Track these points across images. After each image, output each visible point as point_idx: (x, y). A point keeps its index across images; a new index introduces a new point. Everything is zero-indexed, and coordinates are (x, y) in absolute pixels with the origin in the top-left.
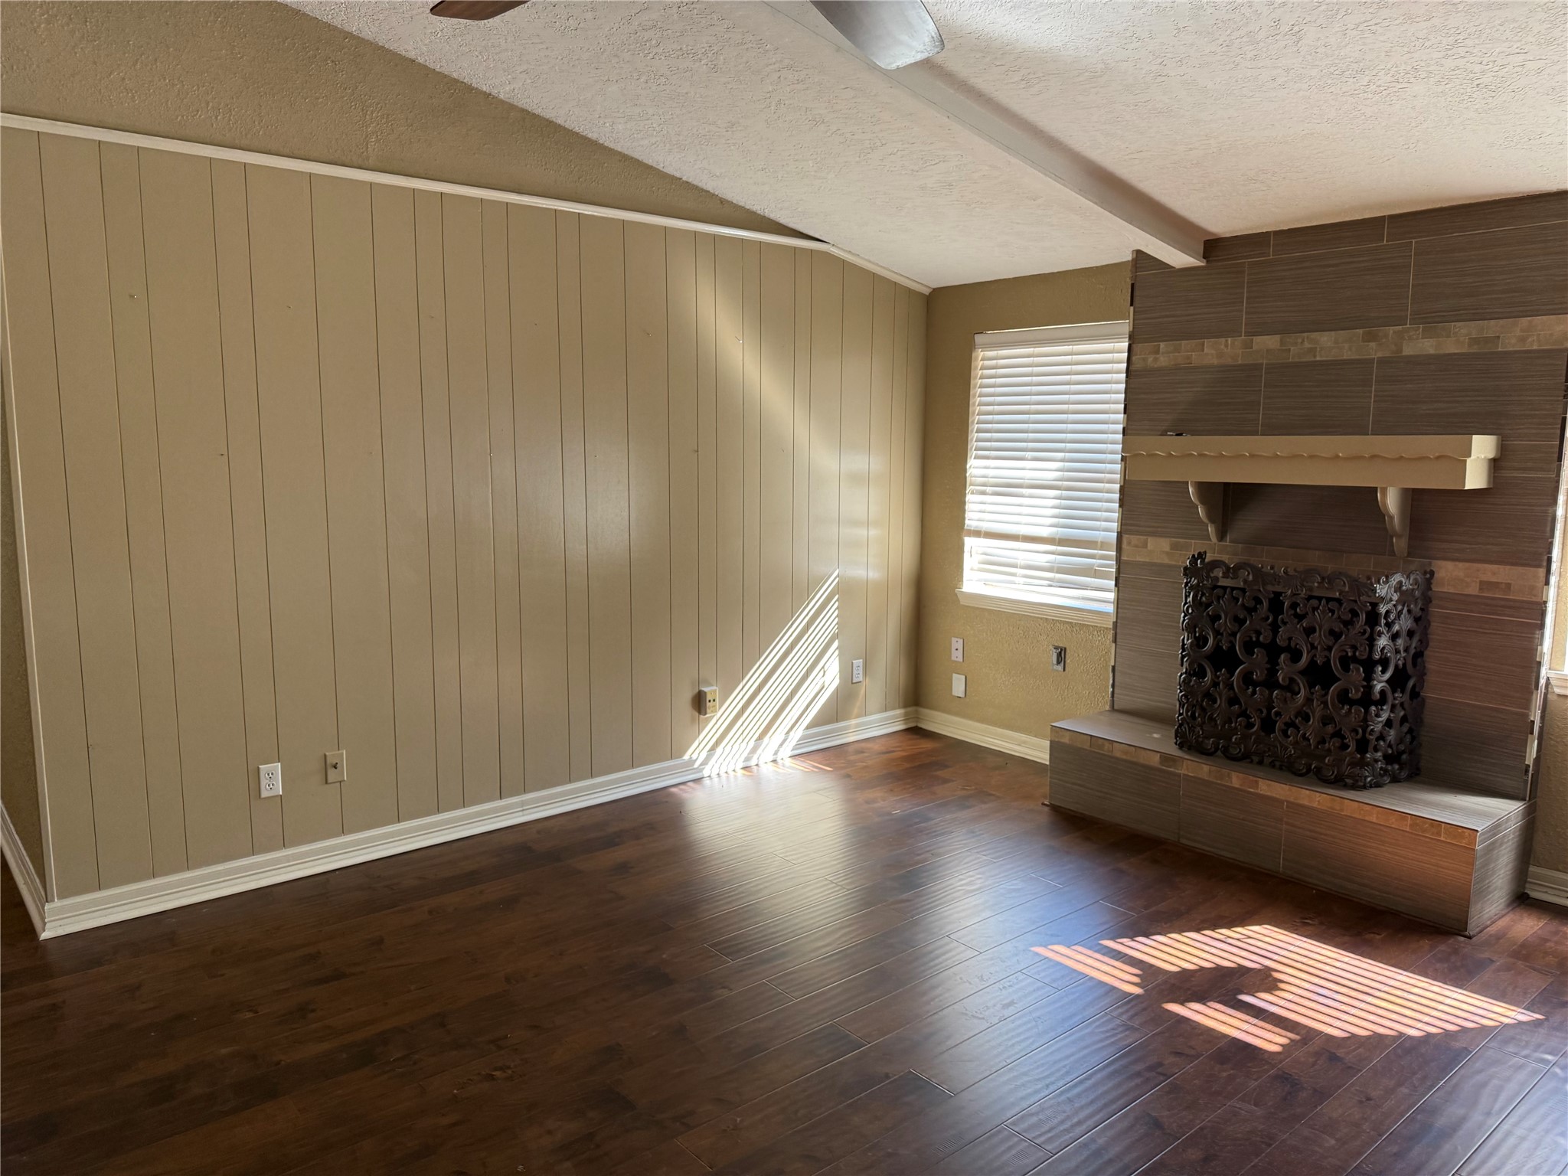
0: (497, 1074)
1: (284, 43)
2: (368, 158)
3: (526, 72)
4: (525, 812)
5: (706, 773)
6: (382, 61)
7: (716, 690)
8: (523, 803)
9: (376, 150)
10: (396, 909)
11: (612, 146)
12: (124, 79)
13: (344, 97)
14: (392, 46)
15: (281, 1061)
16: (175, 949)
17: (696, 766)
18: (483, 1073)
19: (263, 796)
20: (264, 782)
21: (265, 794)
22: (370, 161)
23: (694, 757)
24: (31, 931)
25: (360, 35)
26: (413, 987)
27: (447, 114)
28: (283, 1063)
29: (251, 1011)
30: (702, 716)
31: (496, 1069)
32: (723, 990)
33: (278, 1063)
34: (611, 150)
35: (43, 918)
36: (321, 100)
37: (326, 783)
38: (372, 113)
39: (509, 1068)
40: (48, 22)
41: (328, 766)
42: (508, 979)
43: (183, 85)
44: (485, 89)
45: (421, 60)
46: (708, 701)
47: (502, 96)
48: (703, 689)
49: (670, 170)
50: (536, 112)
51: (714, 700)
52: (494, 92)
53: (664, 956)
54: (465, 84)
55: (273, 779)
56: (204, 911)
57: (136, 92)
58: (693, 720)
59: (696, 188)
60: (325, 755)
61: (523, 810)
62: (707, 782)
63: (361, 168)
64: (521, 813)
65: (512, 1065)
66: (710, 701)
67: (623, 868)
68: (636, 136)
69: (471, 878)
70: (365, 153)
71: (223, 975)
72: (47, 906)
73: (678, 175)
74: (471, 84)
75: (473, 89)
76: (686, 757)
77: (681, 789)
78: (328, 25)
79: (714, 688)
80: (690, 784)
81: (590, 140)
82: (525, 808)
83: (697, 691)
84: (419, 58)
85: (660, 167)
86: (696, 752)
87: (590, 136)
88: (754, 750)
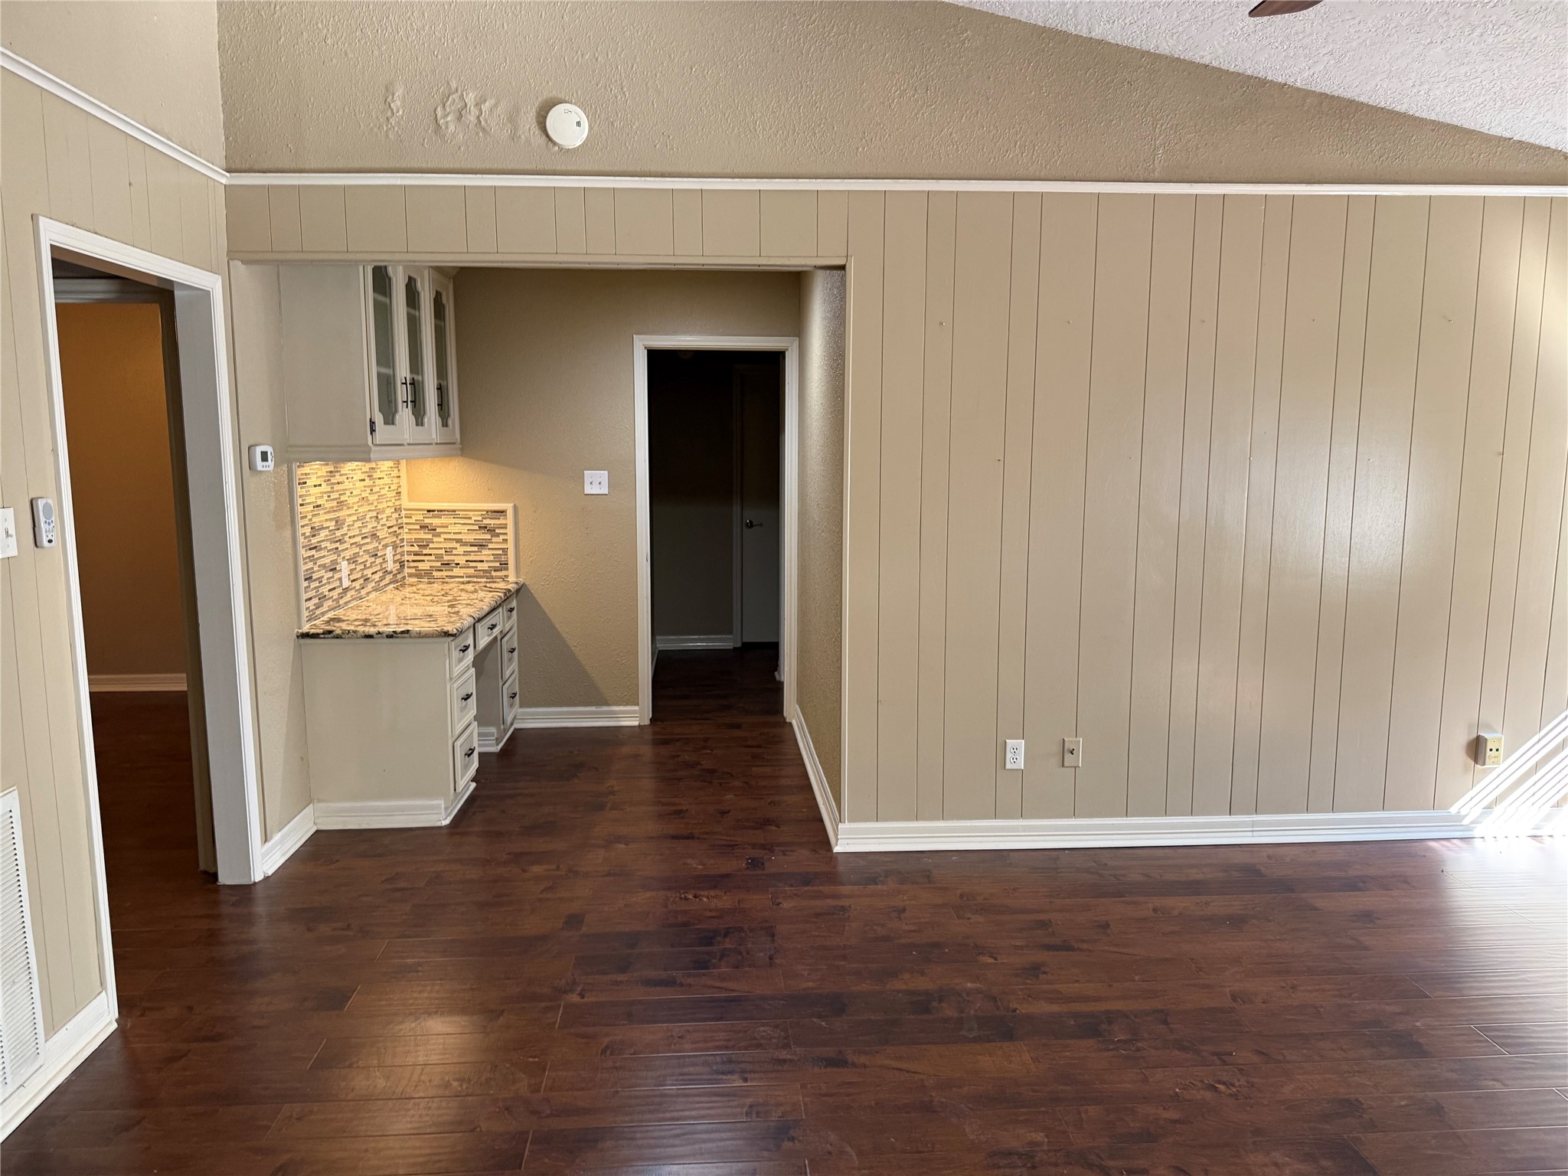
0: (1221, 1087)
1: (1086, 74)
2: (1154, 171)
3: (1331, 53)
4: (1255, 833)
5: (1476, 833)
6: (1176, 73)
7: (1501, 738)
8: (1254, 824)
9: (1162, 161)
10: (1121, 899)
11: (1424, 115)
12: (951, 134)
13: (1136, 115)
14: (1188, 56)
15: (1016, 1009)
16: (932, 885)
17: (1465, 822)
18: (1206, 1082)
19: (1008, 767)
20: (1009, 755)
21: (1009, 766)
22: (1156, 174)
23: (1463, 812)
24: (827, 844)
25: (1157, 52)
26: (1137, 978)
27: (1237, 114)
28: (1018, 1011)
29: (992, 957)
30: (1478, 767)
31: (1219, 1082)
32: (1495, 1083)
33: (1015, 1010)
34: (1421, 120)
35: (836, 835)
36: (1114, 122)
37: (1063, 766)
38: (1162, 126)
39: (1234, 1086)
40: (900, 96)
41: (1065, 751)
42: (1234, 997)
43: (998, 131)
44: (1280, 80)
45: (1215, 64)
46: (1488, 750)
47: (1298, 85)
48: (1481, 734)
49: (1497, 131)
50: (1336, 94)
51: (1497, 750)
52: (1290, 82)
53: (1418, 1024)
54: (1259, 78)
55: (1017, 753)
56: (954, 858)
57: (960, 143)
58: (1466, 769)
59: (1532, 146)
60: (1064, 740)
61: (1253, 831)
62: (1477, 842)
63: (1147, 182)
64: (1250, 834)
65: (1237, 1084)
66: (1491, 750)
67: (1367, 917)
68: (1457, 99)
69: (1194, 888)
70: (1152, 166)
71: (969, 919)
72: (840, 826)
73: (1508, 135)
74: (1266, 78)
75: (1268, 82)
76: (1453, 810)
77: (1443, 846)
78: (1127, 48)
79: (1499, 735)
80: (1455, 841)
81: (1397, 113)
82: (1255, 829)
83: (1476, 735)
84: (1213, 62)
85: (1485, 130)
86: (1467, 806)
87: (1397, 109)
88: (1548, 818)
